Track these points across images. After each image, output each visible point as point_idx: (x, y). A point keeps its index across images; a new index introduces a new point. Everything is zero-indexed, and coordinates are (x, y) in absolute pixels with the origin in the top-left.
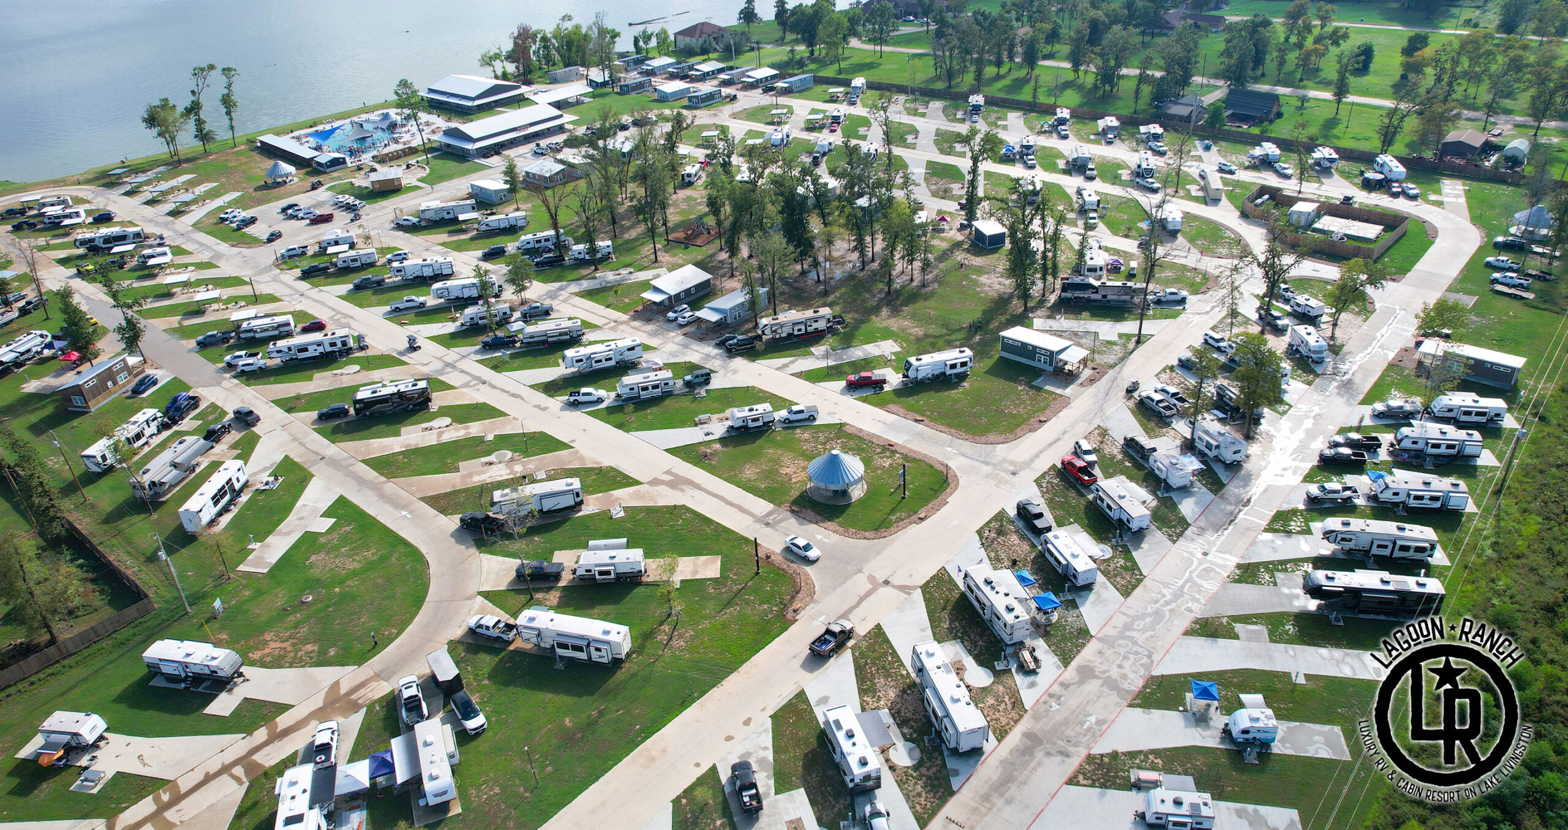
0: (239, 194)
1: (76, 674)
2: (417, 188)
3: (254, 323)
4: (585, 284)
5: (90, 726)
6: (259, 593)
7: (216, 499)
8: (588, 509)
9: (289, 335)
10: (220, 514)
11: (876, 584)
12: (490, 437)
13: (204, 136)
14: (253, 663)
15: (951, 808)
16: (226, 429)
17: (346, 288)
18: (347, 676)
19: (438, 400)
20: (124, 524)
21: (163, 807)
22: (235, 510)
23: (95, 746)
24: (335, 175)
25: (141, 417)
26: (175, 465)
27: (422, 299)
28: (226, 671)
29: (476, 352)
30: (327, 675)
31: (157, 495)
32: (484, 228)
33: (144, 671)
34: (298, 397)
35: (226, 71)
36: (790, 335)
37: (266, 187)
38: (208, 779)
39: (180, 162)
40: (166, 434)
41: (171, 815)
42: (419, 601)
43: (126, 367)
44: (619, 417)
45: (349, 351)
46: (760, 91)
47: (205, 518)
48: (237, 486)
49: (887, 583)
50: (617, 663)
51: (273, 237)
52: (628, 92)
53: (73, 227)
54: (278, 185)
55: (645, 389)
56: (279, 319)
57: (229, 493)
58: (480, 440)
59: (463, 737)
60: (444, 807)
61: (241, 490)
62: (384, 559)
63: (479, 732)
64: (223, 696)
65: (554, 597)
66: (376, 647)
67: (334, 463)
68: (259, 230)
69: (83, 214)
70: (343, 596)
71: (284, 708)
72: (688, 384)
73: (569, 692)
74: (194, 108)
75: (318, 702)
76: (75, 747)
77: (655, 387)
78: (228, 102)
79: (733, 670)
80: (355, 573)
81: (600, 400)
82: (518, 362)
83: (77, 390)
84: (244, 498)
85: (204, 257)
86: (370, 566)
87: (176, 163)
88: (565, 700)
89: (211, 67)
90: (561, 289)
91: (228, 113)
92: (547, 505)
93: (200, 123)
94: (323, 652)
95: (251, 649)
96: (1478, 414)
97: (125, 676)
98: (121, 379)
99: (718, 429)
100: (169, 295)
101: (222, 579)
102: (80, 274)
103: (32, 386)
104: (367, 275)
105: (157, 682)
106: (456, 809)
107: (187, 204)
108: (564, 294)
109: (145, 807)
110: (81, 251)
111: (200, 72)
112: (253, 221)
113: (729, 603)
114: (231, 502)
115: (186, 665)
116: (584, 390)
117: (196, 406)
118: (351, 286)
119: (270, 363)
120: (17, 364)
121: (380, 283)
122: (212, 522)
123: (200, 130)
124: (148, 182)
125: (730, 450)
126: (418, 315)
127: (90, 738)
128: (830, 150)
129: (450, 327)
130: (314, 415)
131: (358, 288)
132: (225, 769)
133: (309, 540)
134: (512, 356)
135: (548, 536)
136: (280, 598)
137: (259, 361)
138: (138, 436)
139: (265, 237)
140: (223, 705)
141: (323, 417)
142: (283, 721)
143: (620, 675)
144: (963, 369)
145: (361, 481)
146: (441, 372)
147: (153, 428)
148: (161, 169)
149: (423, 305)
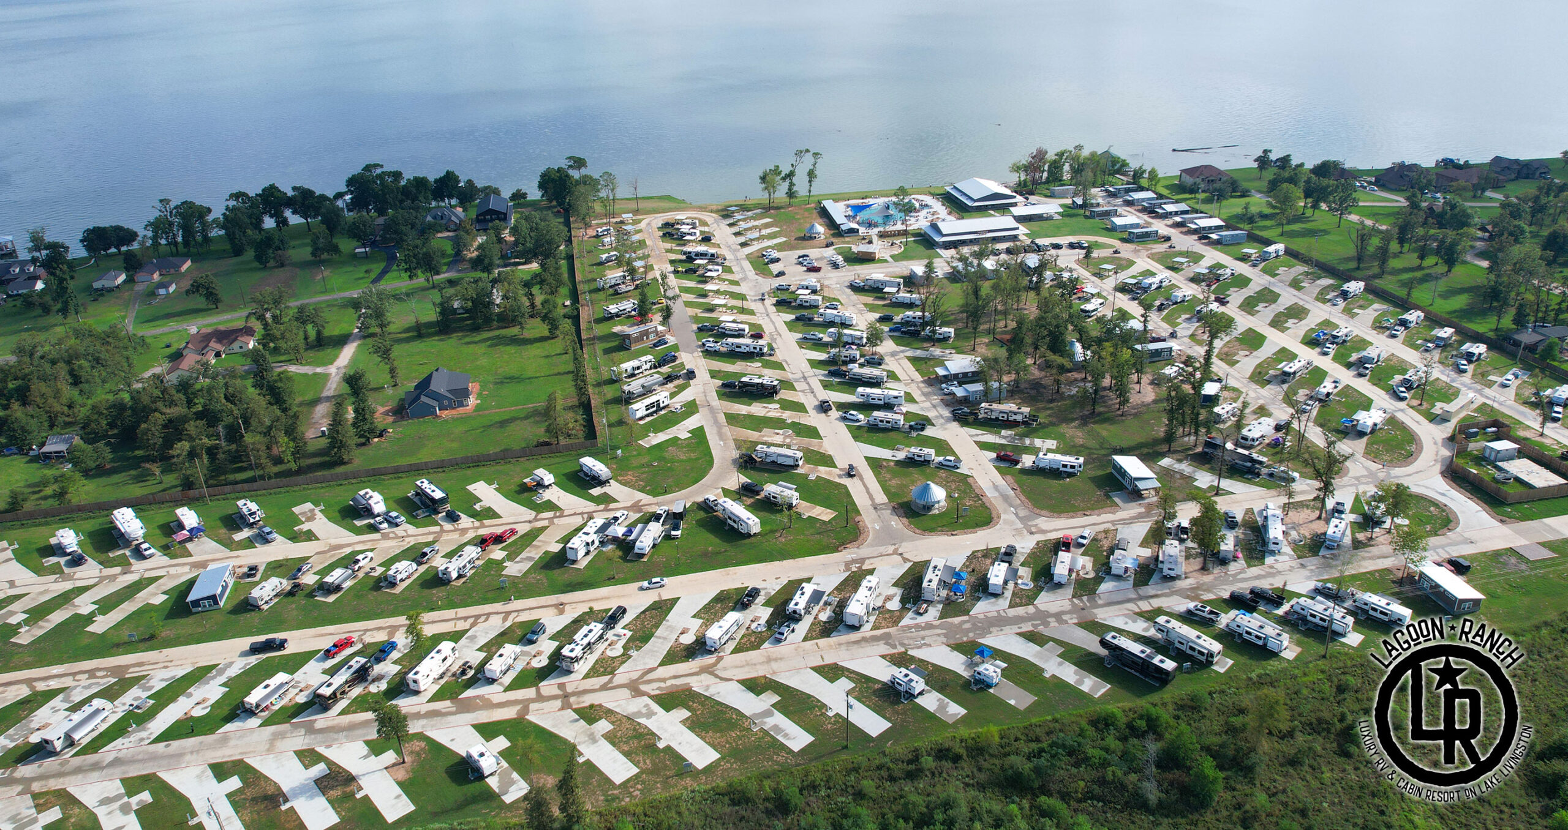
0: (785, 239)
1: (557, 460)
2: (886, 261)
3: (728, 324)
4: (919, 353)
5: (548, 478)
6: (639, 454)
7: (648, 408)
8: (800, 471)
9: (742, 336)
10: (648, 416)
11: (895, 552)
12: (789, 421)
13: (791, 194)
14: (617, 481)
15: (823, 642)
16: (678, 377)
17: (791, 317)
18: (645, 498)
19: (784, 394)
20: (610, 407)
21: (555, 517)
22: (655, 416)
23: (547, 487)
24: (847, 239)
25: (644, 359)
26: (643, 387)
27: (821, 335)
28: (603, 478)
29: (824, 375)
30: (639, 496)
31: (630, 398)
32: (894, 300)
33: (578, 468)
34: (719, 371)
35: (816, 154)
36: (997, 419)
37: (803, 238)
38: (575, 514)
39: (770, 208)
40: (653, 371)
41: (556, 521)
42: (696, 481)
43: (656, 332)
44: (857, 433)
45: (763, 354)
46: (1195, 237)
47: (639, 415)
48: (662, 405)
49: (901, 554)
50: (749, 536)
51: (781, 274)
52: (1094, 217)
53: (689, 241)
54: (811, 238)
55: (882, 421)
56: (741, 326)
57: (657, 407)
58: (784, 421)
59: (668, 537)
60: (642, 555)
61: (664, 408)
62: (697, 459)
63: (675, 538)
64: (599, 488)
65: (749, 501)
66: (666, 492)
67: (712, 410)
68: (775, 268)
69: (698, 234)
70: (669, 468)
71: (615, 501)
72: (911, 427)
73: (721, 539)
74: (791, 175)
75: (629, 504)
76: (540, 485)
77: (888, 422)
78: (811, 175)
79: (793, 558)
80: (682, 461)
81: (858, 421)
82: (839, 387)
83: (628, 336)
84: (663, 412)
85: (736, 277)
86: (690, 460)
87: (768, 209)
88: (717, 541)
89: (807, 151)
90: (902, 352)
91: (810, 181)
92: (780, 460)
93: (792, 184)
94: (645, 487)
95: (621, 475)
96: (1382, 612)
97: (571, 467)
98: (652, 337)
99: (901, 455)
100: (705, 296)
101: (629, 444)
102: (676, 272)
103: (617, 329)
104: (805, 313)
105: (581, 474)
106: (645, 559)
107: (752, 240)
108: (902, 355)
109: (550, 514)
110: (684, 257)
111: (799, 153)
112: (777, 260)
113: (819, 533)
114: (655, 412)
115: (591, 470)
116: (852, 412)
117: (674, 361)
118: (793, 317)
119: (722, 349)
120: (618, 315)
121: (811, 319)
122: (641, 418)
123: (790, 189)
124: (744, 220)
125: (897, 468)
126: (814, 344)
127: (547, 483)
128: (1183, 301)
129: (823, 356)
130: (720, 382)
131: (797, 319)
132: (582, 513)
133: (675, 440)
134: (839, 383)
135: (772, 475)
136: (645, 460)
137: (718, 347)
138: (638, 368)
139: (775, 273)
140: (596, 491)
141: (724, 385)
142: (612, 506)
143: (747, 541)
144: (1072, 470)
145: (716, 421)
146: (797, 380)
147: (648, 366)
148: (759, 211)
149: (820, 339)
